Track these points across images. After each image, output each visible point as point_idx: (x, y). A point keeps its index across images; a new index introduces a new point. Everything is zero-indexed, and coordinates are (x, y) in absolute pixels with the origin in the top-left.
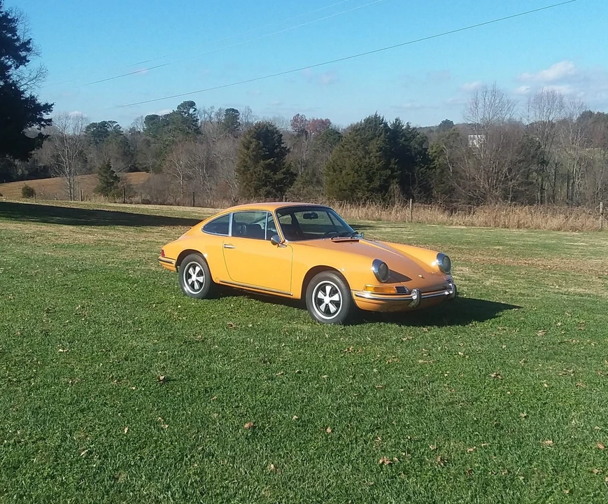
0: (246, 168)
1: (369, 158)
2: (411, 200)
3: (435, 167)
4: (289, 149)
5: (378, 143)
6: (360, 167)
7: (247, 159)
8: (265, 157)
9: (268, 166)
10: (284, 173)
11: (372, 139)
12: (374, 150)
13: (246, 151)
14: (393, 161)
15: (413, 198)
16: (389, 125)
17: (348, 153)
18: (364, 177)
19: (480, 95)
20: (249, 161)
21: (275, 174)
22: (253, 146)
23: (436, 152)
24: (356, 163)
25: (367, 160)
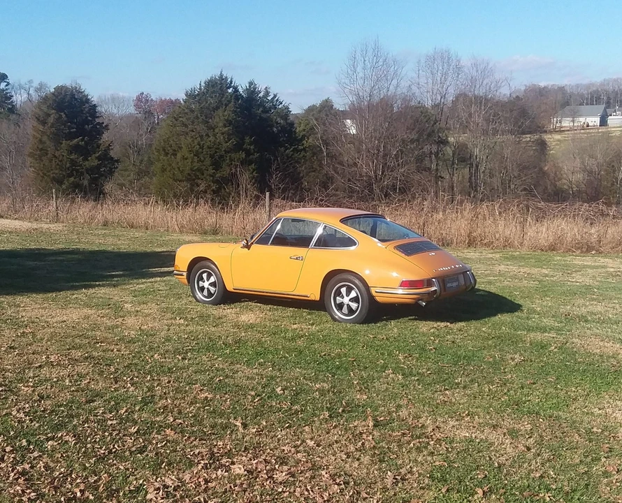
0: (44, 151)
1: (215, 135)
2: (268, 194)
3: (304, 149)
4: (107, 126)
5: (226, 113)
6: (202, 148)
7: (45, 138)
8: (70, 137)
9: (76, 149)
10: (99, 158)
11: (217, 108)
12: (221, 124)
13: (41, 128)
14: (247, 139)
15: (270, 190)
16: (241, 90)
17: (184, 129)
18: (208, 162)
19: (358, 54)
20: (48, 142)
21: (86, 159)
22: (51, 120)
23: (304, 130)
24: (196, 142)
25: (212, 139)
